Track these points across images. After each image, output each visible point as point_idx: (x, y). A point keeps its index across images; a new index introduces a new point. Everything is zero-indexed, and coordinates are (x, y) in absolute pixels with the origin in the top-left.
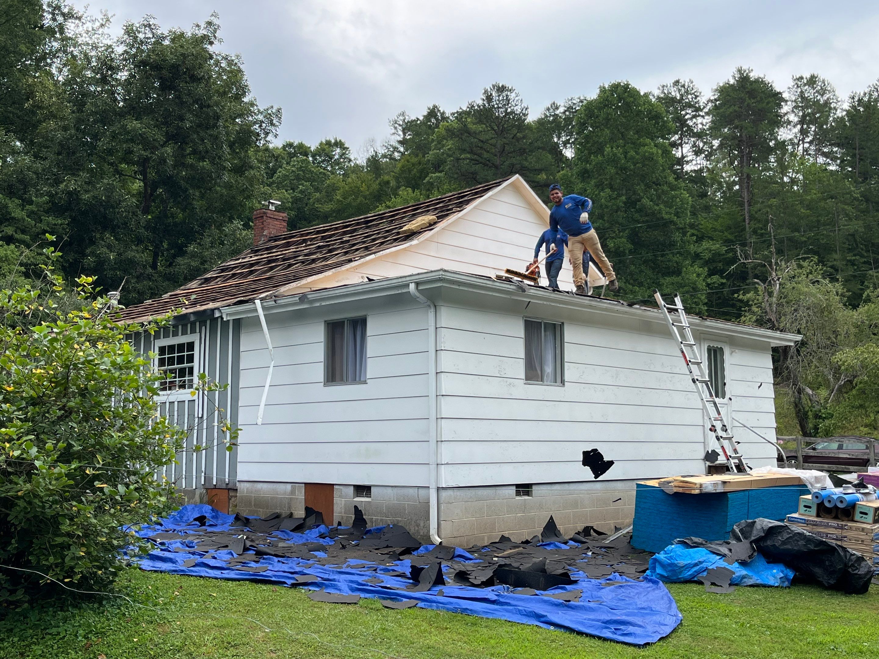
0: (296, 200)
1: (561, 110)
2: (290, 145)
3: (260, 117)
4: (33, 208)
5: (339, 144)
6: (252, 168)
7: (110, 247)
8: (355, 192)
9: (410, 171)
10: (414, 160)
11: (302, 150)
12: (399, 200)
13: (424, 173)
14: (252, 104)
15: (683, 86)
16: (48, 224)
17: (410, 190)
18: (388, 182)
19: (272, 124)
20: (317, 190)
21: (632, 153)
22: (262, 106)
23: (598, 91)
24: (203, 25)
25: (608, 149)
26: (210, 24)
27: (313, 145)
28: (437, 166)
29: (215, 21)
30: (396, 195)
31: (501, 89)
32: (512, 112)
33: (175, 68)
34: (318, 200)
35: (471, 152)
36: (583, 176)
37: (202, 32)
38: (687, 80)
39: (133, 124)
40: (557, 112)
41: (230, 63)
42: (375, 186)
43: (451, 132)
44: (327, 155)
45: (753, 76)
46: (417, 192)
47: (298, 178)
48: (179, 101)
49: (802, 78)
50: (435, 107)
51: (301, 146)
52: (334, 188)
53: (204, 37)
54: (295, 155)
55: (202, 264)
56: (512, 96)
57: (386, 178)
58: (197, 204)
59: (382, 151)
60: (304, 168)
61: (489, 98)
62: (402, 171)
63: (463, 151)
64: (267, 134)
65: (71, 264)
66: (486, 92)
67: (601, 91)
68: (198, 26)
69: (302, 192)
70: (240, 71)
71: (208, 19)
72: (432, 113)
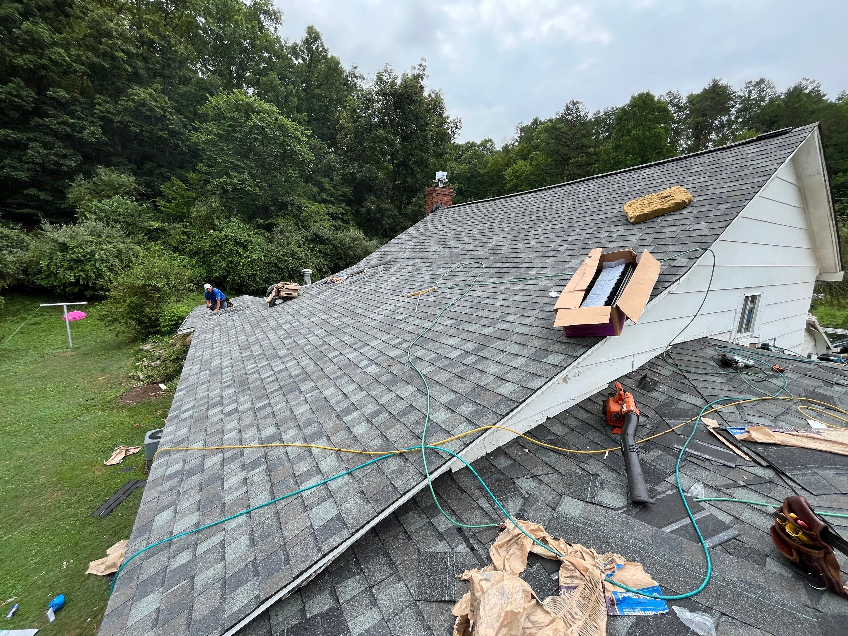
0: (470, 168)
1: (602, 114)
2: (468, 143)
3: (451, 125)
4: (335, 183)
5: (490, 141)
6: (446, 153)
7: (373, 203)
8: (497, 163)
9: (523, 151)
10: (525, 145)
11: (473, 144)
12: (517, 166)
13: (530, 152)
14: (447, 118)
15: (673, 94)
16: (343, 192)
17: (522, 160)
18: (512, 157)
19: (457, 128)
20: (480, 163)
21: (648, 134)
22: (451, 119)
23: (630, 99)
24: (417, 67)
25: (634, 132)
26: (420, 65)
27: (478, 142)
28: (536, 148)
29: (425, 64)
30: (515, 163)
31: (574, 103)
32: (580, 116)
33: (401, 95)
34: (480, 168)
35: (557, 139)
36: (616, 149)
37: (417, 72)
38: (676, 91)
39: (380, 132)
40: (600, 115)
41: (436, 95)
42: (506, 160)
43: (547, 130)
44: (484, 146)
45: (721, 83)
46: (526, 161)
47: (472, 158)
48: (406, 118)
49: (751, 82)
50: (536, 118)
51: (473, 143)
52: (487, 162)
53: (419, 75)
54: (470, 147)
55: (420, 208)
56: (580, 106)
57: (511, 155)
58: (418, 175)
59: (510, 142)
60: (475, 153)
61: (568, 108)
62: (519, 151)
63: (552, 138)
64: (454, 134)
65: (356, 211)
66: (567, 105)
67: (632, 98)
68: (414, 68)
69: (473, 164)
70: (441, 99)
71: (420, 62)
72: (535, 122)
